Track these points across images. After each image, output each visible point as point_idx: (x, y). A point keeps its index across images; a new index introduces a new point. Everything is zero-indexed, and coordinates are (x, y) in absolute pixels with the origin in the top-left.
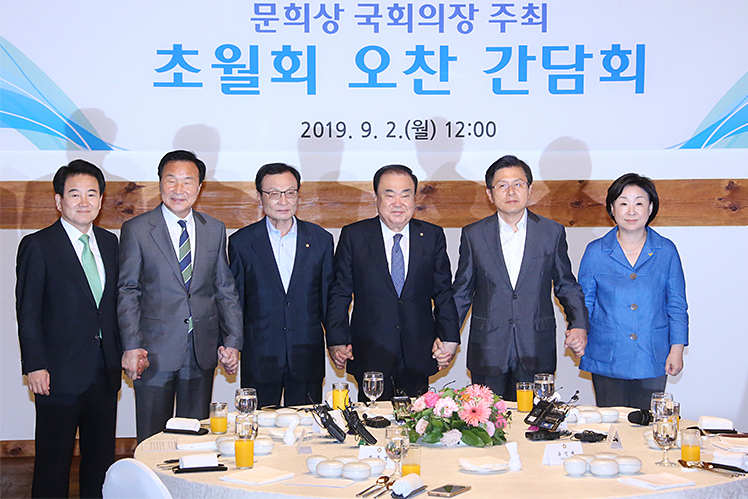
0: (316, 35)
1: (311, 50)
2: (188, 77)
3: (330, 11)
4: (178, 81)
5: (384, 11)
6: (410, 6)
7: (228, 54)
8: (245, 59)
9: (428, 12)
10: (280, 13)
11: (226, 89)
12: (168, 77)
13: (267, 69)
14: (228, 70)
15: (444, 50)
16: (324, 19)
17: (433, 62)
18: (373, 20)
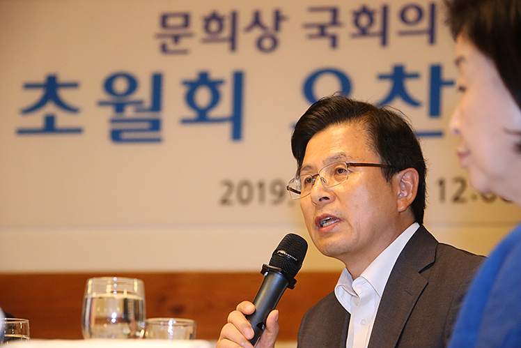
0: (247, 56)
1: (239, 78)
2: (63, 120)
3: (268, 20)
4: (50, 126)
5: (346, 17)
6: (385, 10)
7: (121, 86)
8: (144, 93)
9: (412, 15)
10: (197, 25)
11: (116, 136)
12: (37, 120)
13: (174, 106)
14: (119, 108)
15: (436, 71)
16: (257, 32)
17: (419, 89)
18: (331, 30)
